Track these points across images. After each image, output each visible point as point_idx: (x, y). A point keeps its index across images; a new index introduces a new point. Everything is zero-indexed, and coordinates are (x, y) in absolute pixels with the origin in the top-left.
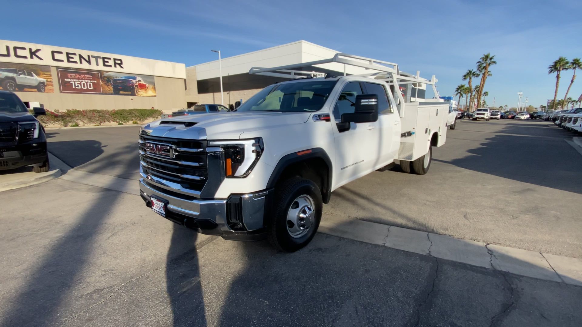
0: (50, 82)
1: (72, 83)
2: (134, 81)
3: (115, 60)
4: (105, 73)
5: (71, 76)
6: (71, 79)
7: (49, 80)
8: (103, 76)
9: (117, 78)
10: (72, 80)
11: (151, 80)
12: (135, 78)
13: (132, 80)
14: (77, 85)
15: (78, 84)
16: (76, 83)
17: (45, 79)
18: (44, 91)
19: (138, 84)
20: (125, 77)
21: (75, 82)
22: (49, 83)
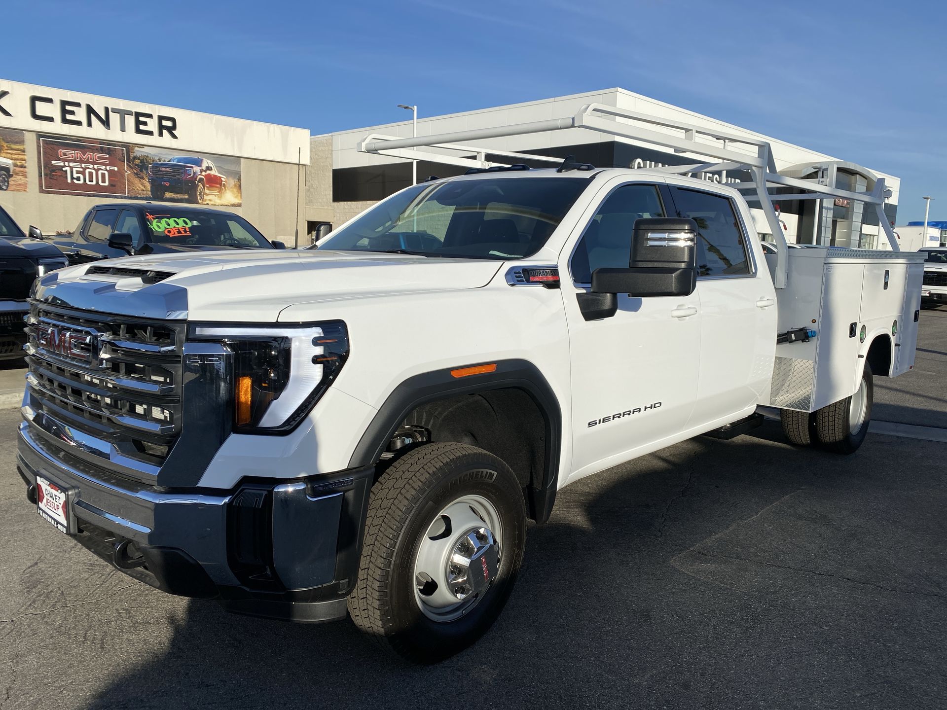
0: (22, 166)
1: (66, 171)
2: (197, 169)
3: (161, 118)
4: (137, 148)
5: (65, 154)
6: (64, 161)
7: (18, 163)
8: (132, 156)
9: (162, 162)
10: (67, 164)
11: (233, 168)
12: (198, 163)
13: (192, 167)
14: (75, 176)
15: (78, 172)
16: (74, 170)
17: (12, 159)
18: (7, 186)
19: (206, 176)
20: (179, 160)
21: (71, 168)
22: (18, 169)
